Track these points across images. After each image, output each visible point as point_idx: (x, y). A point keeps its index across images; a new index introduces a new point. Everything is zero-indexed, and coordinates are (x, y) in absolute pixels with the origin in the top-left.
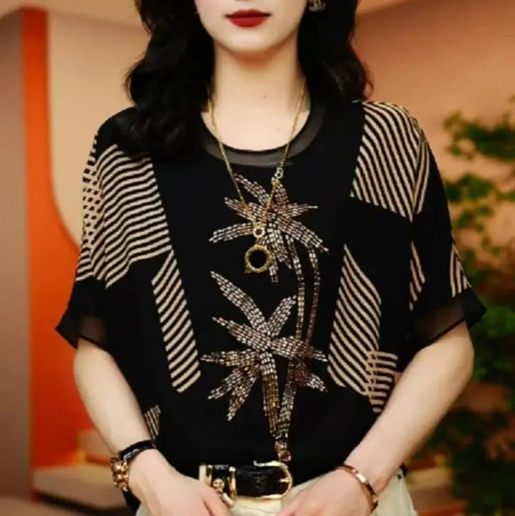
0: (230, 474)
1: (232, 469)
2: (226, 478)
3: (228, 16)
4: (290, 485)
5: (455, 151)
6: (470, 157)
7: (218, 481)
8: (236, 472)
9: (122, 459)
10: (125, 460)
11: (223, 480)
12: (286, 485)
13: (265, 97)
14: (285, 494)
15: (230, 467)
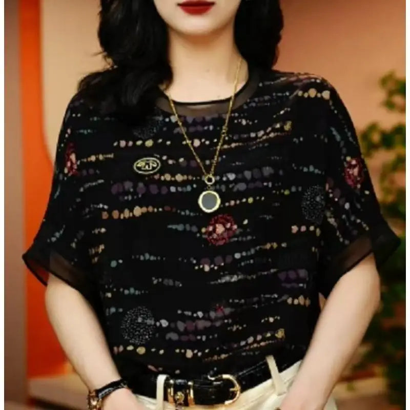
0: (189, 387)
1: (190, 383)
2: (186, 391)
3: (180, 5)
4: (238, 393)
7: (179, 393)
8: (194, 386)
9: (97, 396)
10: (100, 397)
11: (183, 393)
12: (235, 392)
13: (208, 71)
14: (235, 399)
15: (188, 381)
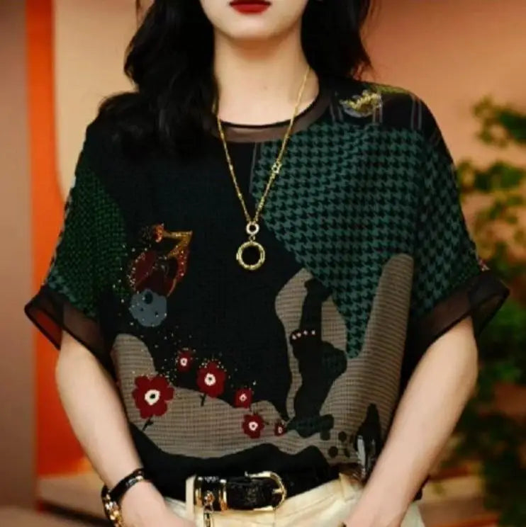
1: (223, 481)
2: (217, 492)
3: (233, 4)
5: (486, 137)
6: (502, 144)
7: (209, 494)
8: (227, 484)
11: (213, 493)
12: (279, 496)
15: (221, 478)
